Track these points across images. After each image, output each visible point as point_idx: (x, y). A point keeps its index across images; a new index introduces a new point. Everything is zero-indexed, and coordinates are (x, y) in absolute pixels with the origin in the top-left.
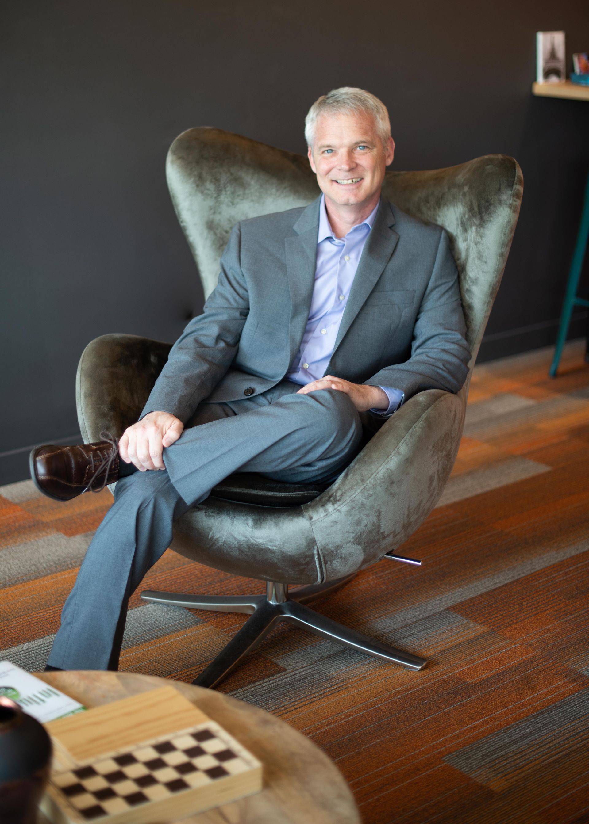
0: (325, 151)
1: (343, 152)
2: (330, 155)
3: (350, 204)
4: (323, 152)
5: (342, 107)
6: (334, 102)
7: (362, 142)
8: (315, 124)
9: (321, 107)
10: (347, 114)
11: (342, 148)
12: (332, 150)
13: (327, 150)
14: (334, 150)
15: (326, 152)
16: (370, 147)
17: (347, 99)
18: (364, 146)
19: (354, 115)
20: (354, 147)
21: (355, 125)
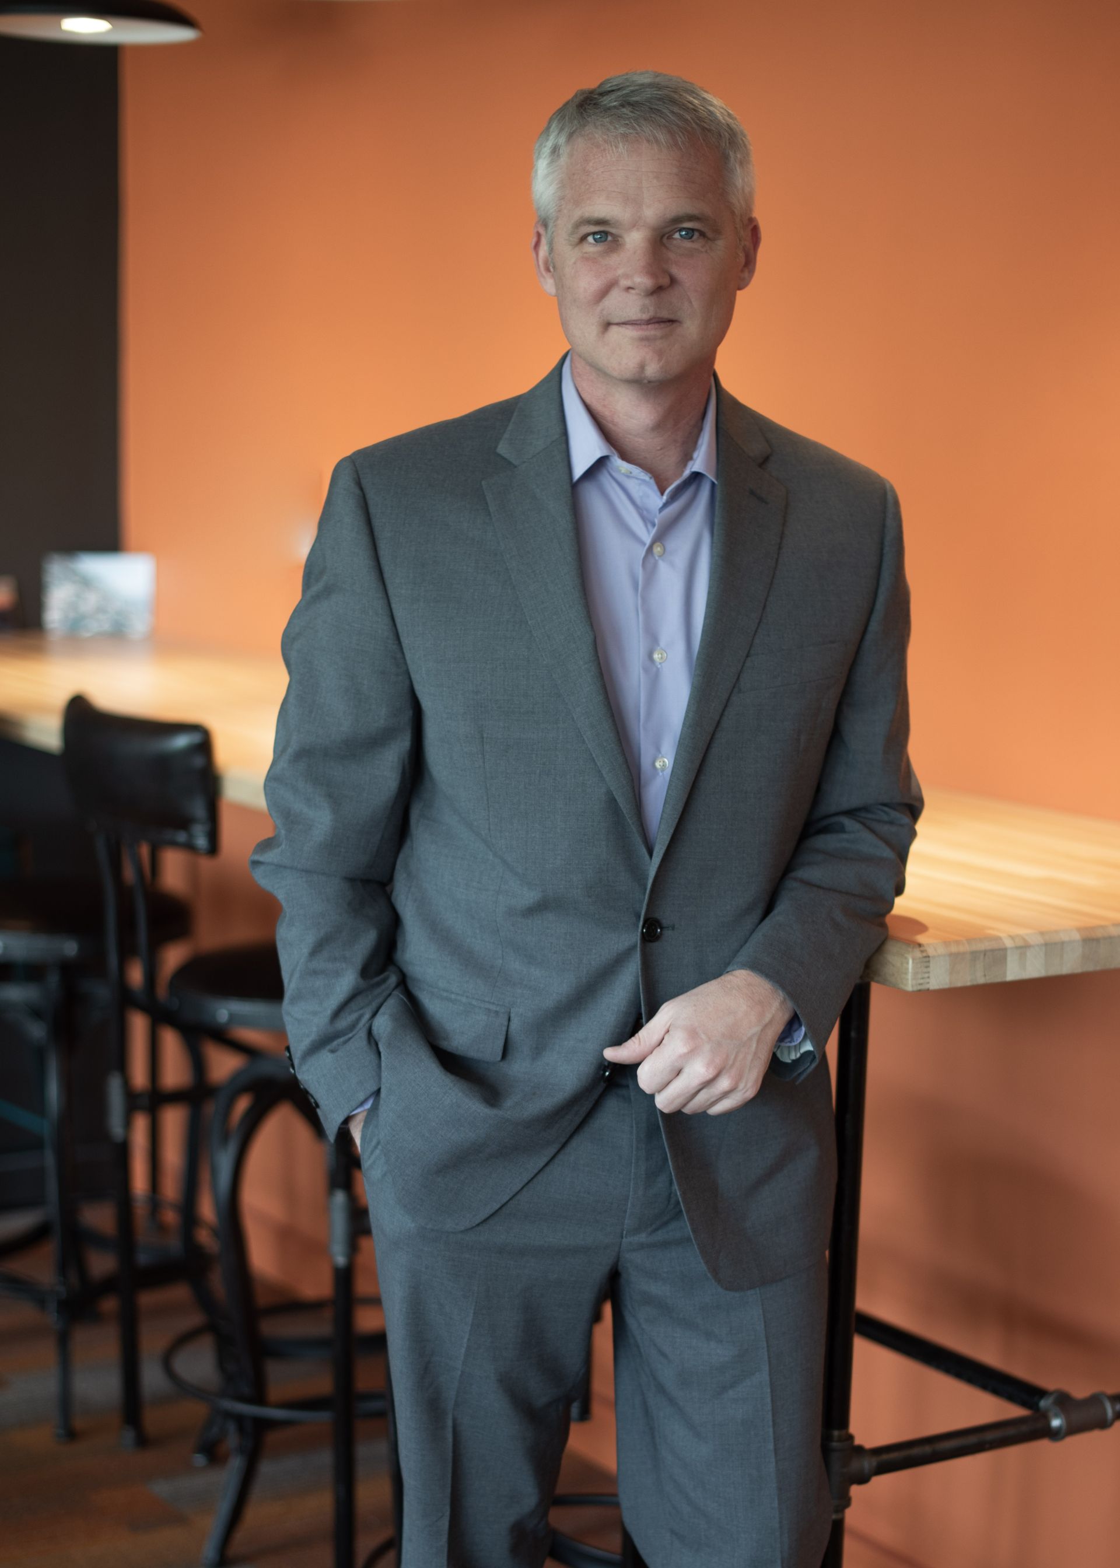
0: (588, 235)
1: (635, 240)
2: (600, 248)
3: (646, 381)
4: (583, 238)
5: (645, 119)
6: (623, 106)
7: (691, 218)
8: (563, 160)
9: (585, 115)
10: (657, 141)
11: (638, 229)
12: (606, 233)
13: (594, 233)
14: (612, 234)
15: (590, 239)
16: (709, 234)
17: (660, 99)
18: (693, 230)
19: (676, 144)
20: (668, 230)
21: (675, 170)
